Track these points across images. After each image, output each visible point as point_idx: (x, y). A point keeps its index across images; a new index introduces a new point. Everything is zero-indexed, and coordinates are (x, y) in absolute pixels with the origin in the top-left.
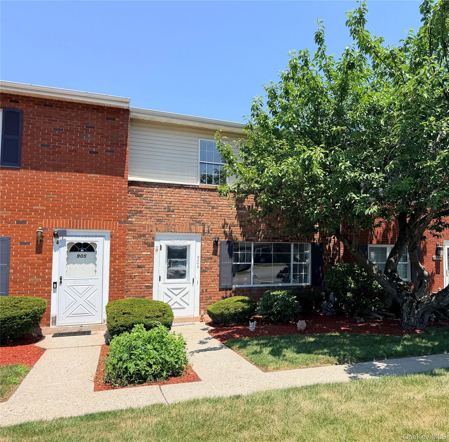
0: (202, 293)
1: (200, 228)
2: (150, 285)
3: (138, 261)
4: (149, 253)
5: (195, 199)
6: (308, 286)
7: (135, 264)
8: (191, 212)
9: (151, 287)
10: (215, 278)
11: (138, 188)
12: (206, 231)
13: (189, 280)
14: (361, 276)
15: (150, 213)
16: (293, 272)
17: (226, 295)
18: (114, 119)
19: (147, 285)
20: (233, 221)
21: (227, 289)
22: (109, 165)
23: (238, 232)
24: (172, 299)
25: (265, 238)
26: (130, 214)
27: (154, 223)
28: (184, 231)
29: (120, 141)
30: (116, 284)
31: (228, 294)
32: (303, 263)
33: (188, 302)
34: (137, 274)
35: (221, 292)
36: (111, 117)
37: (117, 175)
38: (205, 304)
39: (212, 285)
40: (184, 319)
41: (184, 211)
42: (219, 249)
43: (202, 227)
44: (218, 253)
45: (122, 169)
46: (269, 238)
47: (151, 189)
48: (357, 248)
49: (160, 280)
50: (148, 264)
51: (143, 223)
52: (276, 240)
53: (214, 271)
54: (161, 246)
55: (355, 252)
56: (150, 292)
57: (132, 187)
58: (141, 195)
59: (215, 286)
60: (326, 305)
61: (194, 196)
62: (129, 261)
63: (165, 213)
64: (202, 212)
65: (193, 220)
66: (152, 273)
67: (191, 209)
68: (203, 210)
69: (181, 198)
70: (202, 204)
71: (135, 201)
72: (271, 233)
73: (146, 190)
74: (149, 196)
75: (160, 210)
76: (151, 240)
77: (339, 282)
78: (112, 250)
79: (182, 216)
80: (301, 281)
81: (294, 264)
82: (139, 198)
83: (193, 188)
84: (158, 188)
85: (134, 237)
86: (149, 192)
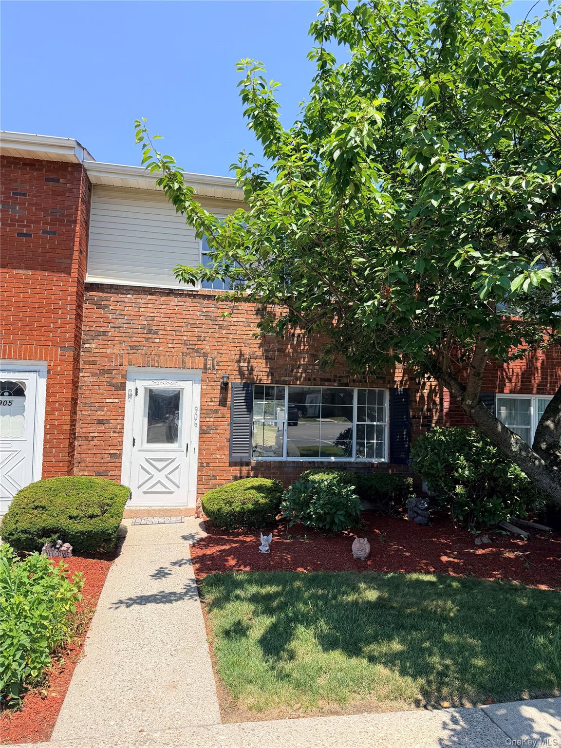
0: (201, 467)
1: (199, 361)
2: (117, 452)
3: (99, 413)
4: (117, 401)
5: (192, 313)
6: (383, 463)
7: (94, 417)
8: (186, 333)
9: (119, 456)
10: (223, 444)
11: (101, 294)
12: (208, 366)
13: (180, 446)
14: (484, 453)
15: (119, 334)
16: (357, 439)
17: (241, 473)
18: (58, 181)
19: (112, 452)
20: (254, 349)
21: (242, 464)
22: (47, 255)
23: (261, 369)
24: (152, 477)
25: (308, 380)
26: (88, 337)
27: (126, 351)
28: (173, 366)
29: (67, 216)
30: (54, 450)
31: (244, 473)
32: (375, 423)
33: (177, 482)
34: (96, 434)
35: (232, 469)
36: (52, 177)
37: (59, 271)
38: (206, 486)
39: (218, 456)
40: (170, 510)
41: (174, 333)
42: (229, 396)
43: (202, 359)
44: (229, 403)
45: (68, 261)
46: (315, 379)
47: (122, 296)
48: (477, 400)
49: (134, 445)
50: (114, 417)
51: (108, 351)
52: (326, 384)
53: (222, 432)
54: (137, 389)
55: (473, 408)
56: (117, 464)
57: (91, 293)
58: (105, 307)
59: (222, 457)
60: (414, 502)
61: (191, 309)
62: (84, 413)
63: (144, 336)
64: (203, 335)
65: (188, 347)
66: (121, 432)
67: (185, 329)
68: (205, 330)
69: (168, 311)
70: (204, 321)
71: (96, 315)
72: (318, 370)
73: (114, 297)
74: (118, 307)
75: (135, 331)
76: (120, 380)
77: (439, 464)
78: (49, 394)
79: (171, 341)
80: (370, 455)
81: (358, 425)
82: (102, 311)
83: (189, 296)
84: (132, 295)
85: (93, 374)
86: (118, 302)
